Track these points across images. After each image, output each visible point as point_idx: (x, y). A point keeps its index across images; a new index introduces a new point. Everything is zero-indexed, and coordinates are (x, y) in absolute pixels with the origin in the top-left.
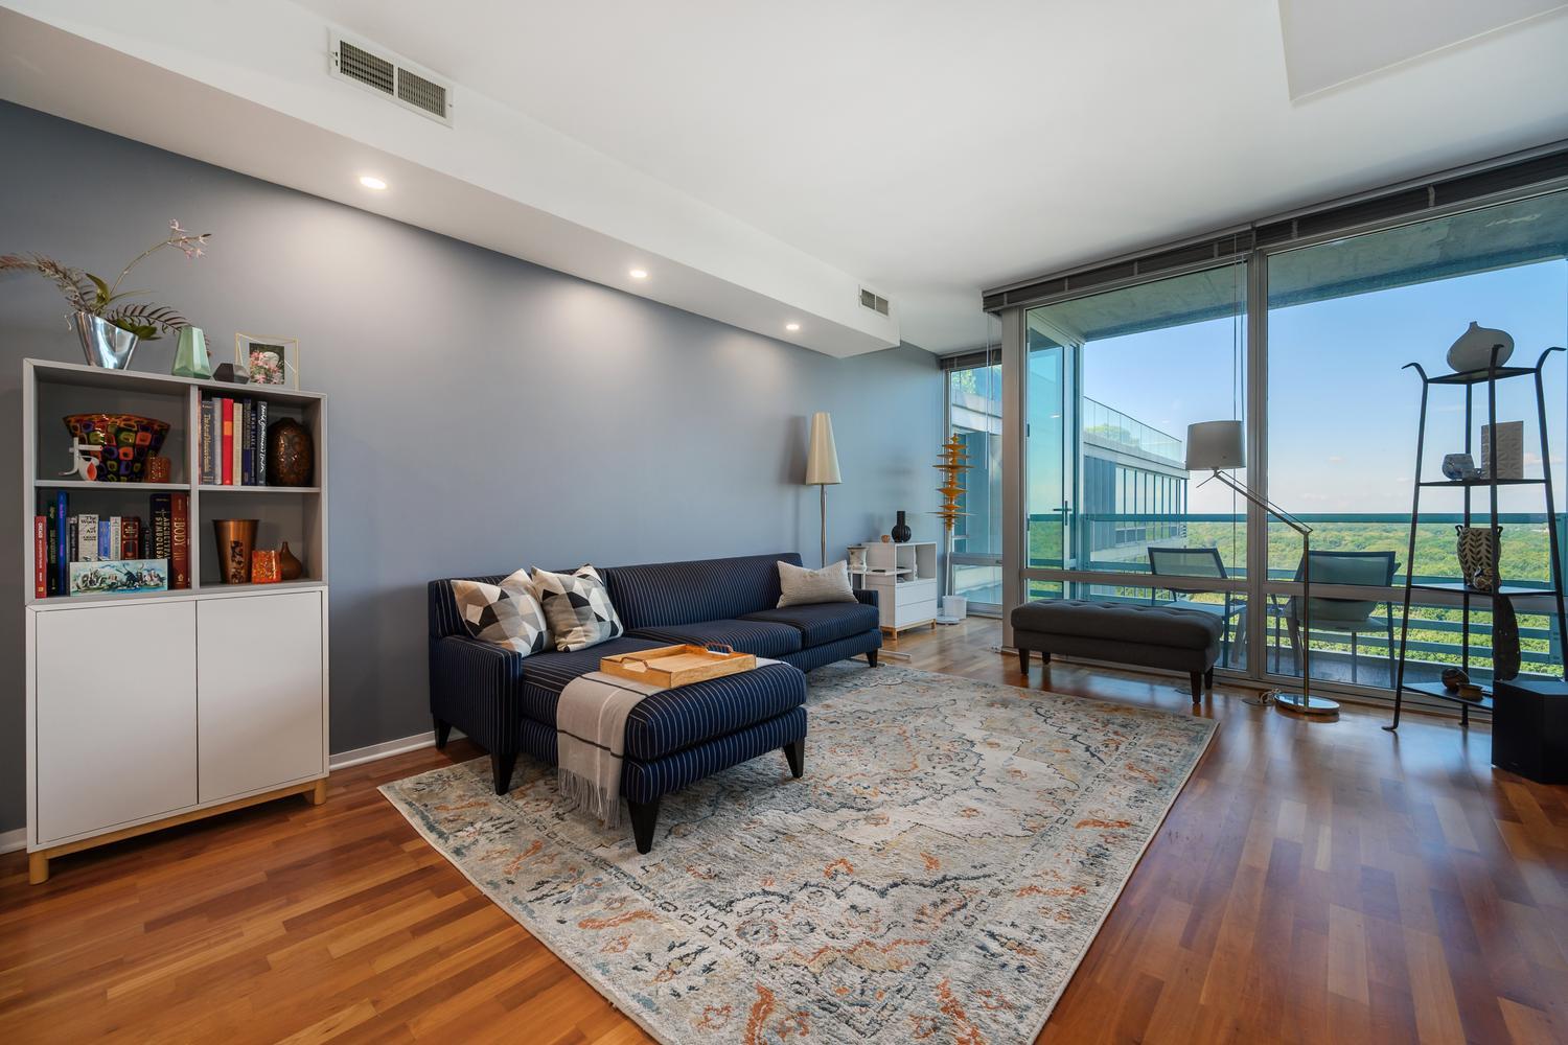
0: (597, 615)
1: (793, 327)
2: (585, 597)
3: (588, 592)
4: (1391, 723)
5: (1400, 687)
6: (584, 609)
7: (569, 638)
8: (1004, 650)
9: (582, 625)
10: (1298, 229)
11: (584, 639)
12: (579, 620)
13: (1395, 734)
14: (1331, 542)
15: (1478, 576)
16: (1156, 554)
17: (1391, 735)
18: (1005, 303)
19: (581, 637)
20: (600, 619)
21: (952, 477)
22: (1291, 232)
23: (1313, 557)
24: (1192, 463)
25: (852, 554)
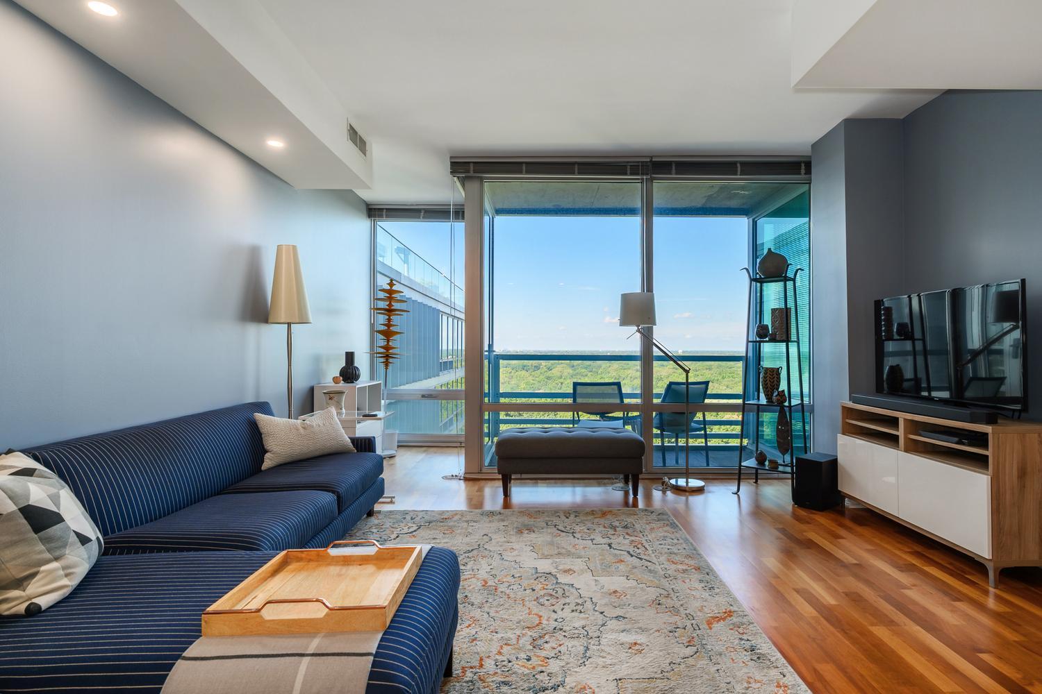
0: (78, 535)
1: (276, 143)
2: (54, 509)
3: (55, 499)
4: (735, 489)
5: (740, 465)
6: (55, 530)
7: (33, 588)
8: (467, 476)
9: (56, 559)
10: (676, 169)
11: (65, 582)
12: (49, 551)
13: (738, 495)
15: (776, 396)
16: (578, 387)
17: (736, 495)
18: (472, 172)
19: (60, 578)
20: (84, 540)
21: (389, 320)
22: (671, 169)
23: (673, 386)
24: (625, 321)
25: (330, 399)
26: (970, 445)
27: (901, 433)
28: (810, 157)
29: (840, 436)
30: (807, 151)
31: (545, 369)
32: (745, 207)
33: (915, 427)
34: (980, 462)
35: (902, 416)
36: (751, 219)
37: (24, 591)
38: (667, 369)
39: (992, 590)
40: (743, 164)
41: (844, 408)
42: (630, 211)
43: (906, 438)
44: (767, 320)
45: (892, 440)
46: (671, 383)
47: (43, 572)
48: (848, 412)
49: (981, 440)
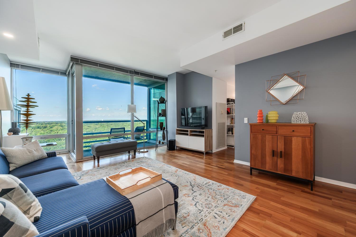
5: (156, 144)
12: (31, 198)
13: (156, 151)
14: (44, 127)
15: (163, 128)
16: (112, 130)
18: (79, 62)
19: (38, 207)
21: (28, 109)
22: (139, 74)
23: (138, 128)
24: (128, 112)
25: (26, 140)
26: (201, 133)
27: (189, 133)
28: (167, 78)
29: (176, 135)
30: (167, 76)
31: (49, 128)
32: (147, 85)
33: (191, 131)
34: (203, 136)
35: (189, 130)
36: (148, 88)
37: (29, 214)
38: (98, 126)
39: (205, 156)
40: (154, 76)
41: (177, 129)
42: (128, 83)
43: (190, 134)
44: (160, 112)
45: (187, 134)
46: (137, 127)
47: (33, 206)
48: (177, 130)
49: (203, 132)
